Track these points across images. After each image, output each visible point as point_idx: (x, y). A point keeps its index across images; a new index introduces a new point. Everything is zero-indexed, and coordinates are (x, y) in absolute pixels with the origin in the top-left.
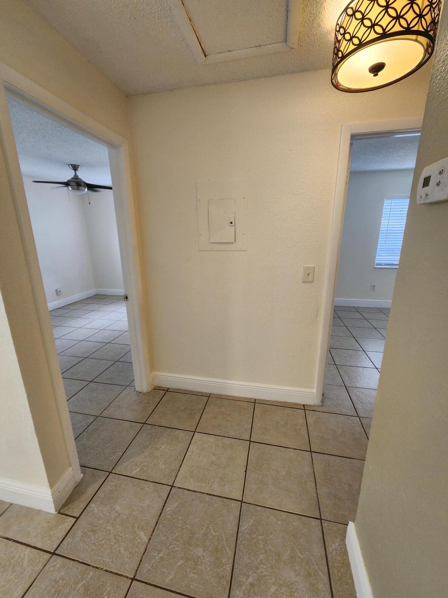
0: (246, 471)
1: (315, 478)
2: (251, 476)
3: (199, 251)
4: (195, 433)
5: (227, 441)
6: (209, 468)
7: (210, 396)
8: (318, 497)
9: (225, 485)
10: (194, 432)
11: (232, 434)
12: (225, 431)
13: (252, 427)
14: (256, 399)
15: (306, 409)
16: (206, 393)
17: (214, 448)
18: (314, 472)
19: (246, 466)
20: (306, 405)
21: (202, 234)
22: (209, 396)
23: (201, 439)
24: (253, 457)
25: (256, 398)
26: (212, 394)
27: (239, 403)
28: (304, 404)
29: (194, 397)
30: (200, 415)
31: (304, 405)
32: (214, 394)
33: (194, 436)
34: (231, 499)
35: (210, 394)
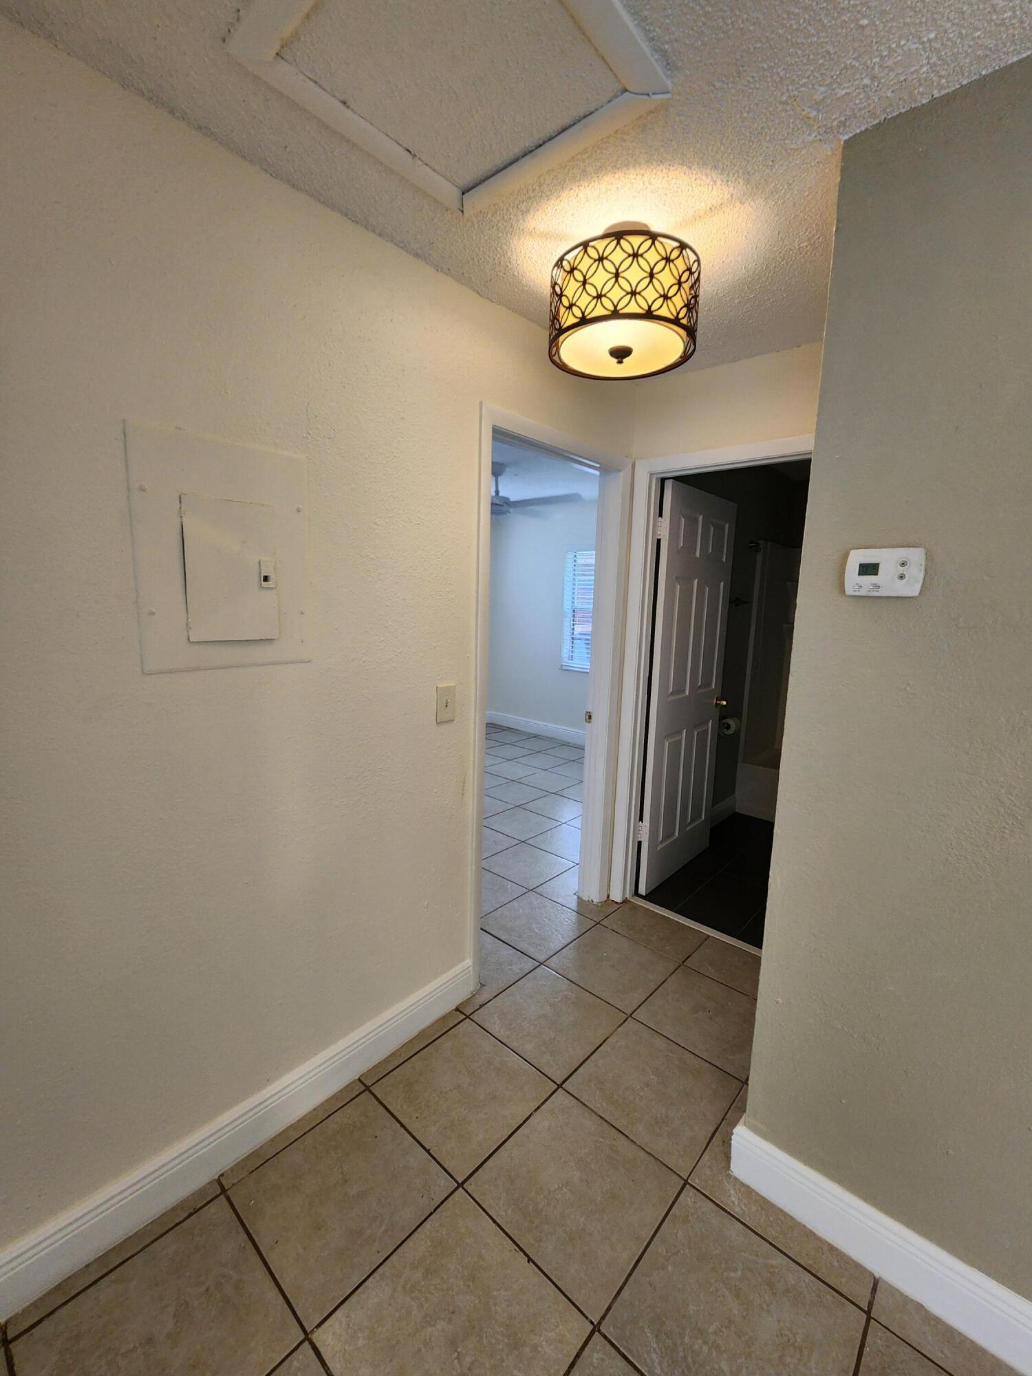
0: (530, 1260)
1: (612, 1125)
2: (548, 1253)
3: (144, 673)
4: (314, 1337)
5: (419, 1246)
6: (461, 1366)
7: (222, 1186)
8: (647, 1152)
9: (535, 1348)
10: (307, 1338)
11: (409, 1217)
12: (386, 1231)
13: (428, 1151)
14: (359, 1079)
15: (468, 1015)
16: (201, 1192)
17: (413, 1303)
18: (601, 1117)
19: (517, 1249)
20: (460, 1005)
21: (153, 610)
22: (221, 1189)
23: (350, 1331)
24: (506, 1211)
25: (357, 1077)
26: (222, 1175)
27: (332, 1124)
28: (454, 1007)
29: (170, 1245)
30: (261, 1273)
31: (457, 1009)
32: (232, 1169)
33: (322, 1350)
34: (578, 1356)
35: (219, 1181)
